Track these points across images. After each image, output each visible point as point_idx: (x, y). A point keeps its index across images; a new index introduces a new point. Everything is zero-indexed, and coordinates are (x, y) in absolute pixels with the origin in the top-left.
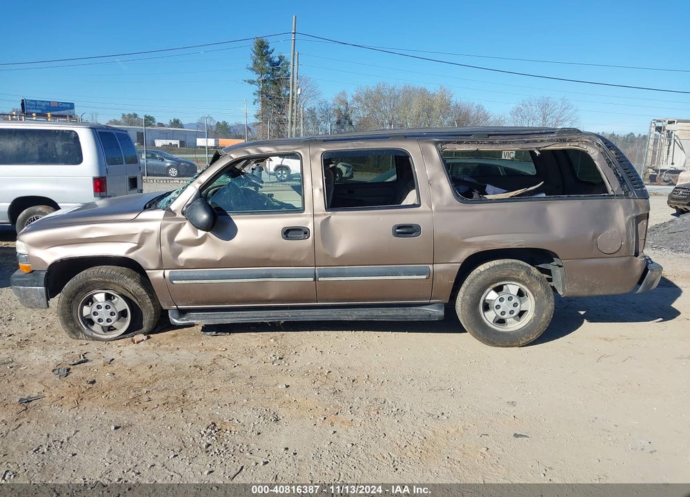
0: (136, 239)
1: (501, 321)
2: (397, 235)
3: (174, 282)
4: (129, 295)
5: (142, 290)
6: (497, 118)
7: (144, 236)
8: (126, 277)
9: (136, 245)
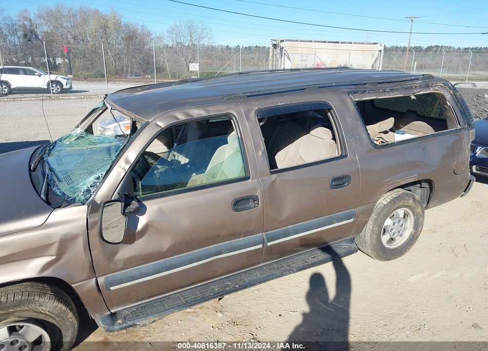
0: (54, 249)
1: (392, 240)
2: (333, 187)
3: (112, 288)
4: (41, 317)
5: (61, 305)
6: (158, 35)
7: (65, 243)
8: (37, 298)
9: (54, 257)
